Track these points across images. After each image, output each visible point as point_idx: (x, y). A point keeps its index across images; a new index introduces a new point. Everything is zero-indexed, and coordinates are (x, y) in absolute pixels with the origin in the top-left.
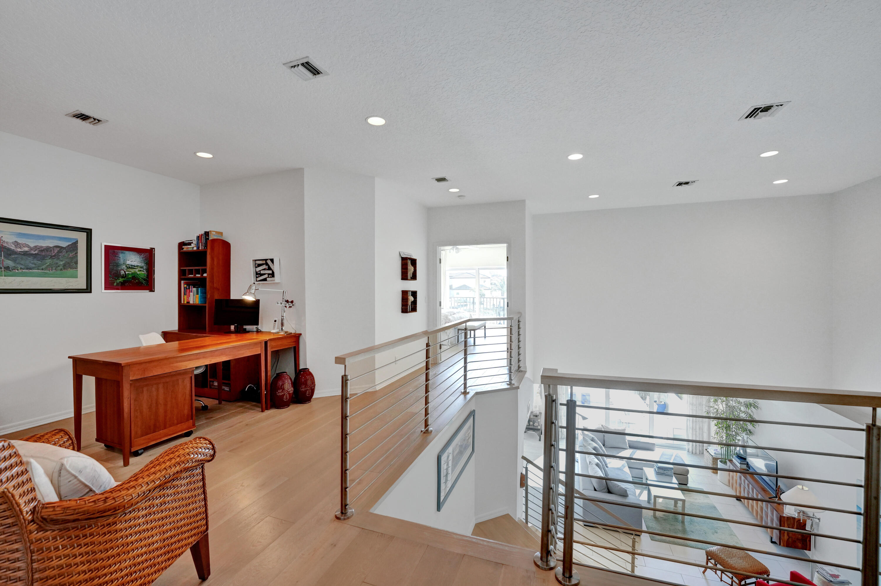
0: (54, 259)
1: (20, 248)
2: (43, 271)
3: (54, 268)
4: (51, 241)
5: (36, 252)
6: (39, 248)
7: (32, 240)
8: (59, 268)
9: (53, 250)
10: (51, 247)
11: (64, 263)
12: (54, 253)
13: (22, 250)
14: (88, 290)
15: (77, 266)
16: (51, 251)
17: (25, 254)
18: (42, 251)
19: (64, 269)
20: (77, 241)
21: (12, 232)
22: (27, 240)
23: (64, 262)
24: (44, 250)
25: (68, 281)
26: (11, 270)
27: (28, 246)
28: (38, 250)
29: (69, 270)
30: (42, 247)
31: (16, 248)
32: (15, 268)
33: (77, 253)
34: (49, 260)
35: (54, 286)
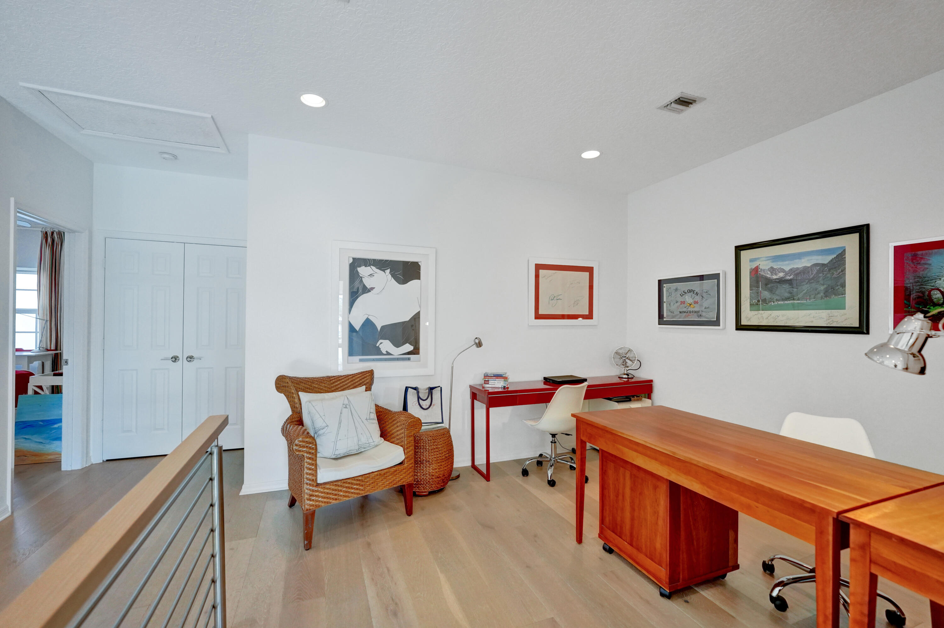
0: (812, 283)
1: (776, 274)
2: (799, 302)
3: (812, 296)
4: (809, 258)
5: (791, 277)
6: (795, 271)
7: (787, 262)
8: (819, 296)
9: (811, 270)
10: (808, 267)
11: (826, 288)
12: (812, 274)
13: (777, 277)
15: (845, 290)
16: (809, 272)
17: (781, 281)
18: (797, 275)
19: (826, 296)
20: (845, 250)
21: (766, 257)
22: (781, 263)
23: (825, 286)
24: (800, 273)
25: (831, 315)
26: (767, 302)
27: (783, 270)
28: (794, 273)
29: (832, 297)
30: (798, 268)
31: (772, 275)
32: (771, 300)
33: (844, 270)
34: (808, 285)
35: (812, 322)
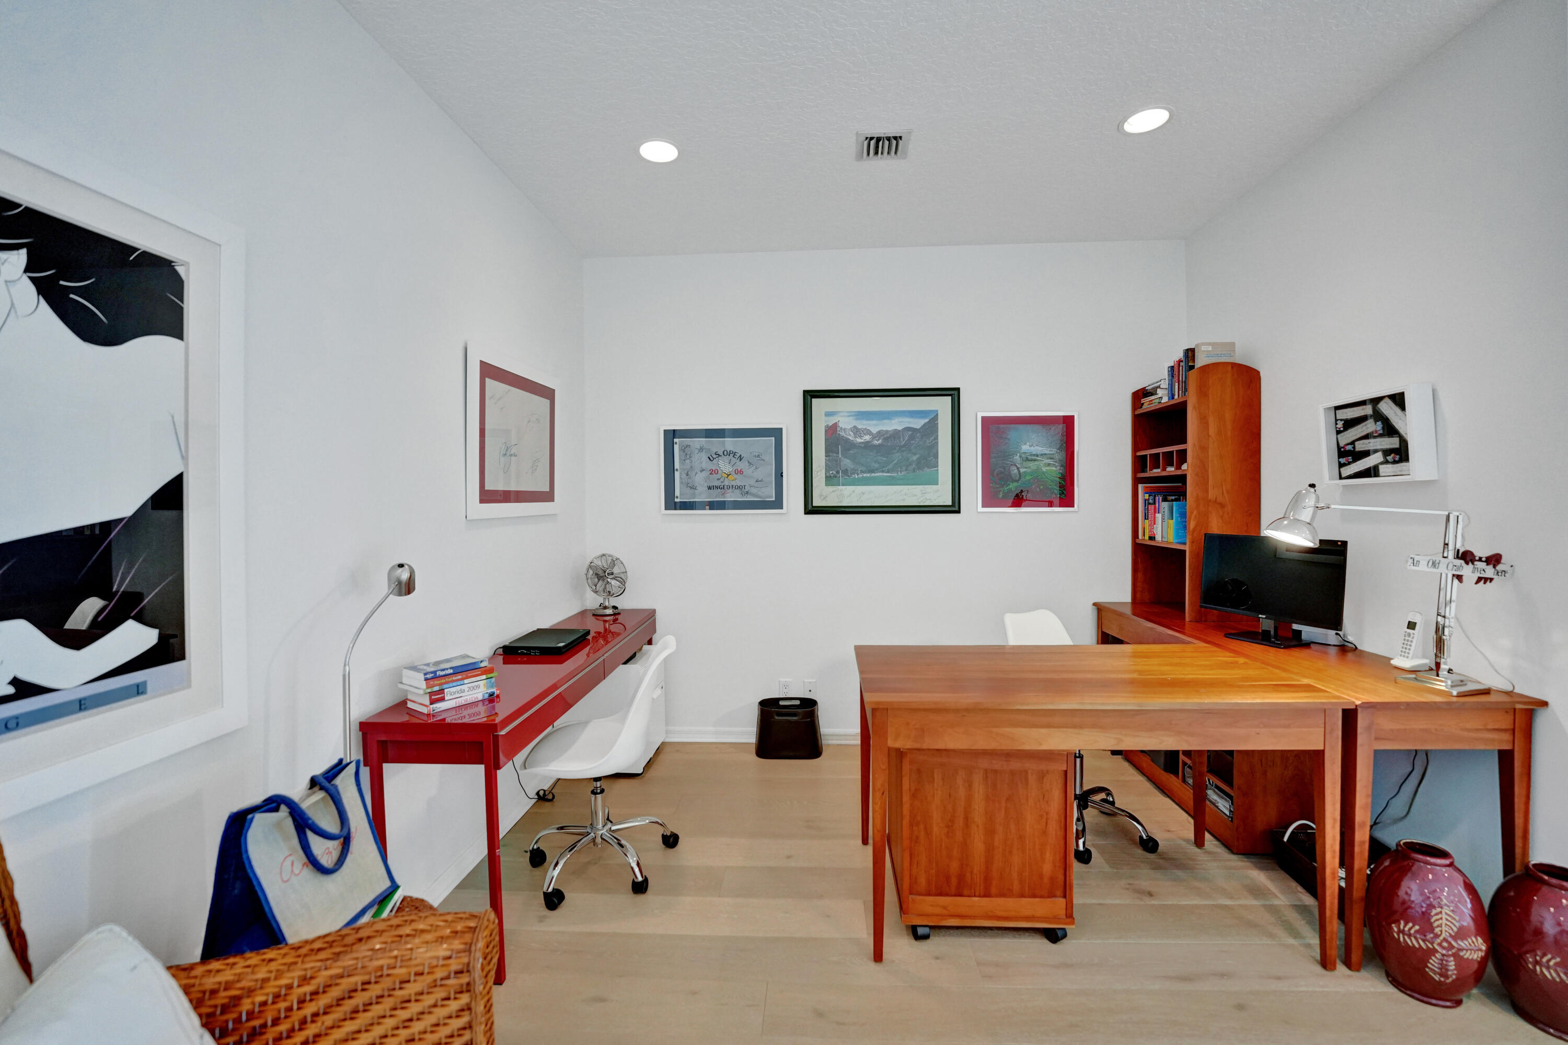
0: (903, 451)
1: (861, 437)
2: (889, 474)
3: (904, 468)
4: (901, 419)
5: (880, 442)
6: (884, 435)
7: (874, 422)
8: (911, 468)
9: (903, 434)
10: (899, 431)
11: (918, 458)
12: (904, 440)
13: (862, 441)
14: (954, 508)
15: (937, 462)
16: (900, 438)
17: (867, 446)
18: (886, 439)
19: (919, 469)
20: (937, 415)
21: (848, 412)
22: (868, 422)
23: (917, 456)
24: (890, 437)
25: (923, 492)
26: (849, 474)
27: (869, 432)
28: (882, 437)
29: (925, 470)
30: (887, 431)
31: (856, 437)
32: (854, 471)
33: (936, 438)
34: (898, 454)
35: (904, 500)
